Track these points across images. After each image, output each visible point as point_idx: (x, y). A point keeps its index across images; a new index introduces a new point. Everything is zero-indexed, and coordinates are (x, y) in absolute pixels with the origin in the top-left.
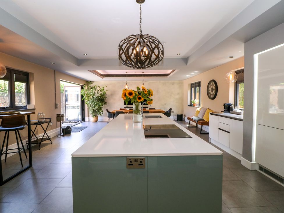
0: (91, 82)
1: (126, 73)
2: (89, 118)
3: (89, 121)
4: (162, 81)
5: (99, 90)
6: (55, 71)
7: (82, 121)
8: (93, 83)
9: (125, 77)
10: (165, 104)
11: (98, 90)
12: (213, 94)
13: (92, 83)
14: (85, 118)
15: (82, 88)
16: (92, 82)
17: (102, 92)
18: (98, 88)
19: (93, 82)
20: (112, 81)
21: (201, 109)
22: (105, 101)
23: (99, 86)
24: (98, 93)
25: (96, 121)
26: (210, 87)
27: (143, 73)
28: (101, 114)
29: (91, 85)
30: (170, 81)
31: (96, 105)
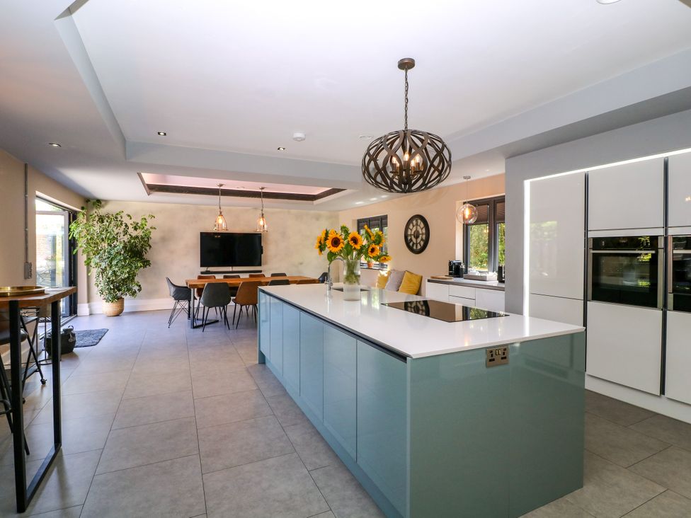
0: (99, 202)
1: (221, 185)
2: (90, 307)
3: (91, 314)
4: (293, 211)
5: (129, 225)
6: (26, 165)
7: (70, 315)
8: (106, 204)
9: (218, 197)
10: (301, 264)
11: (126, 226)
12: (419, 243)
13: (103, 207)
14: (78, 305)
15: (73, 216)
16: (103, 203)
17: (139, 233)
18: (126, 220)
19: (107, 201)
20: (169, 203)
21: (389, 273)
22: (146, 256)
23: (129, 216)
24: (125, 233)
25: (118, 314)
26: (411, 230)
27: (262, 188)
28: (134, 294)
29: (102, 211)
30: (312, 212)
31: (123, 267)
